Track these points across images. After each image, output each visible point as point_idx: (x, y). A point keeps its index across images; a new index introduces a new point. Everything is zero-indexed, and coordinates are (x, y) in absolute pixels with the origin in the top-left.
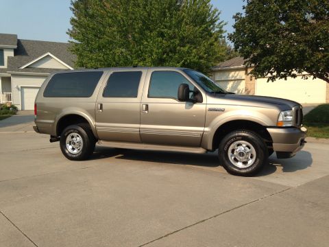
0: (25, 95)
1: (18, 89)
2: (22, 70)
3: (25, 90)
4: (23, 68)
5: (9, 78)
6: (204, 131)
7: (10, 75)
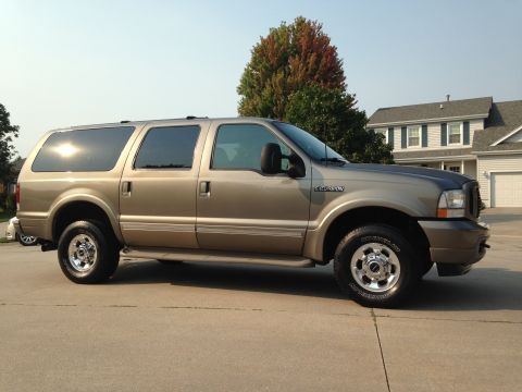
0: (497, 185)
1: (487, 177)
2: (494, 148)
3: (497, 177)
4: (494, 144)
5: (474, 162)
6: (307, 228)
7: (475, 157)
